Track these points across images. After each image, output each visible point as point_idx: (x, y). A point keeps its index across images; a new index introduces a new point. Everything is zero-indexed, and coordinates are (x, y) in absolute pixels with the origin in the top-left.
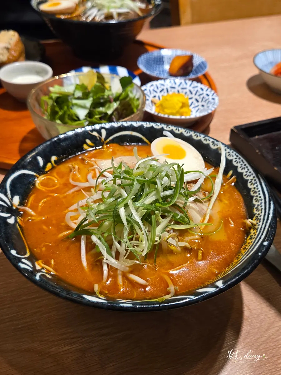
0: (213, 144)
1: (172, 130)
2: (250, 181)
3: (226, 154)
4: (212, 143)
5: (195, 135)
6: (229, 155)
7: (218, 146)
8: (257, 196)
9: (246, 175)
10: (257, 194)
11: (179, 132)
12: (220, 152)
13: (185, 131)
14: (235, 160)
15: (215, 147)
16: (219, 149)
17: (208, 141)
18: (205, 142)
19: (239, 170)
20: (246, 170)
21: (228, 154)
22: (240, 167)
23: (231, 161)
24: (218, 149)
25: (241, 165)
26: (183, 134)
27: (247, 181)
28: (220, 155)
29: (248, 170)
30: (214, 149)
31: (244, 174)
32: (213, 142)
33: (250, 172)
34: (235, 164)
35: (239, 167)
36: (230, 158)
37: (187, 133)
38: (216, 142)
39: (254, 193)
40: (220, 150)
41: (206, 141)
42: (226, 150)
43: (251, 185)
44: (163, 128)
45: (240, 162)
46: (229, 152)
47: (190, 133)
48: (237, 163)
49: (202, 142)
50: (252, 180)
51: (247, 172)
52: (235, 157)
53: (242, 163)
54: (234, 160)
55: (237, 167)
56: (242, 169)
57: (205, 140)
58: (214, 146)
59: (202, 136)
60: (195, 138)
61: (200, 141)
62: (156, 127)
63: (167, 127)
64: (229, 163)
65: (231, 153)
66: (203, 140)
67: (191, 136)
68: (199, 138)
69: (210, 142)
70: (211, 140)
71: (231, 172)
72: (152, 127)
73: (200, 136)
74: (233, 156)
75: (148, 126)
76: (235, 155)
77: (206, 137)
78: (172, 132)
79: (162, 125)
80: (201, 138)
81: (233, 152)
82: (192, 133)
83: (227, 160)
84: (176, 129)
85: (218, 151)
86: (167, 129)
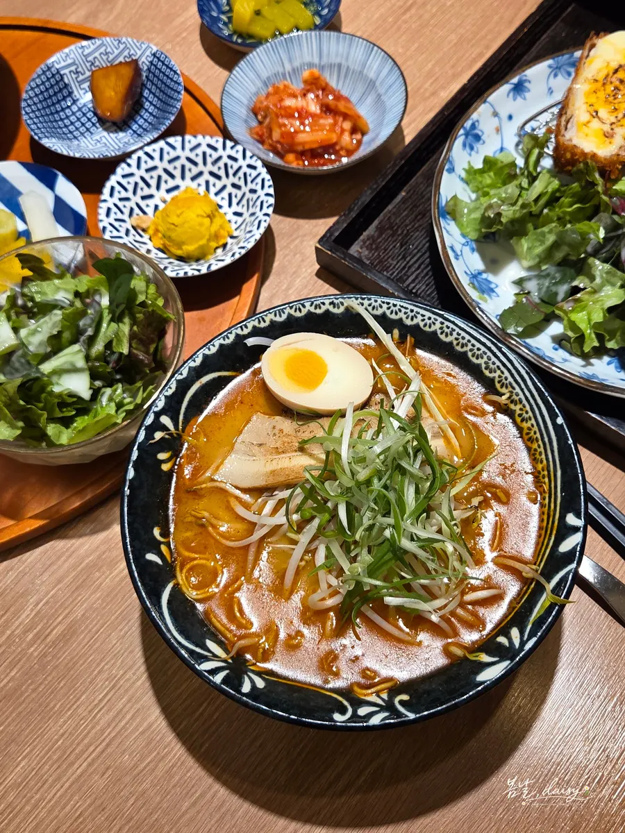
0: (334, 307)
1: (254, 327)
2: (439, 332)
3: (366, 309)
4: (332, 306)
5: (295, 311)
6: (373, 308)
7: (345, 305)
8: (471, 350)
9: (425, 325)
10: (470, 347)
11: (268, 323)
12: (354, 312)
13: (275, 315)
14: (390, 311)
15: (342, 309)
16: (350, 309)
18: (318, 311)
19: (408, 322)
20: (420, 317)
21: (370, 309)
22: (407, 318)
23: (384, 314)
24: (347, 309)
25: (405, 313)
27: (435, 333)
28: (359, 315)
29: (423, 316)
30: (342, 313)
31: (422, 324)
32: (332, 303)
33: (430, 318)
34: (393, 317)
35: (404, 319)
36: (379, 312)
37: (280, 316)
38: (336, 301)
39: (462, 347)
40: (353, 308)
41: (320, 308)
42: (362, 304)
43: (447, 336)
44: (237, 335)
45: (400, 311)
46: (370, 305)
47: (284, 313)
48: (396, 313)
49: (316, 314)
50: (441, 328)
51: (423, 320)
52: (385, 306)
53: (403, 310)
54: (388, 312)
55: (401, 319)
56: (412, 319)
57: (316, 308)
58: (339, 308)
59: (307, 304)
60: (298, 314)
61: (310, 313)
62: (227, 342)
63: (242, 330)
64: (382, 320)
65: (374, 304)
66: (312, 309)
67: (290, 316)
68: (304, 311)
69: (327, 307)
70: (327, 302)
71: (396, 332)
72: (221, 345)
73: (304, 306)
74: (381, 307)
75: (214, 350)
76: (384, 302)
77: (315, 303)
78: (256, 332)
79: (234, 332)
80: (308, 307)
81: (376, 301)
82: (288, 311)
83: (376, 317)
84: (259, 322)
85: (352, 312)
86: (246, 332)
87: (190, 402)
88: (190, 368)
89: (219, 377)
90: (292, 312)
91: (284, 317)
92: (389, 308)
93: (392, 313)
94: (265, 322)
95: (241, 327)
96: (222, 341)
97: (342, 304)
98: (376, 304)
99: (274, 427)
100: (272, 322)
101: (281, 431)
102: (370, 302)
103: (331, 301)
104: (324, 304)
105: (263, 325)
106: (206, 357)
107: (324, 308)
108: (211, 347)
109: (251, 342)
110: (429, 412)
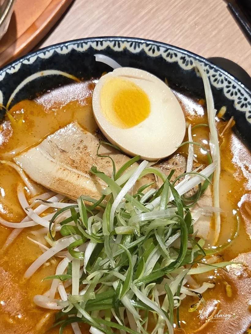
0: (184, 62)
1: (108, 47)
3: (209, 78)
4: (182, 61)
5: (150, 50)
6: (215, 80)
7: (194, 65)
9: (250, 117)
11: (121, 49)
12: (198, 75)
13: (131, 45)
14: (227, 89)
15: (189, 67)
16: (196, 70)
17: (174, 56)
18: (169, 60)
19: (238, 107)
20: (249, 108)
21: (212, 79)
22: (239, 103)
23: (221, 90)
24: (193, 70)
25: (239, 98)
26: (128, 51)
28: (200, 80)
30: (187, 71)
31: (248, 114)
32: (183, 58)
34: (228, 96)
35: (236, 103)
36: (218, 86)
37: (135, 48)
38: (187, 58)
40: (198, 71)
41: (171, 57)
42: (208, 72)
44: (91, 48)
45: (236, 94)
46: (214, 76)
47: (139, 47)
48: (232, 94)
49: (165, 60)
51: (250, 112)
52: (226, 83)
53: (239, 95)
54: (226, 90)
55: (233, 101)
56: (242, 106)
57: (168, 56)
58: (187, 65)
59: (162, 49)
60: (150, 54)
61: (160, 58)
62: (80, 49)
63: (97, 45)
64: (218, 94)
65: (217, 77)
66: (164, 55)
67: (143, 52)
68: (157, 54)
69: (178, 59)
70: (180, 55)
71: (224, 110)
72: (73, 51)
73: (159, 49)
74: (222, 82)
75: (65, 51)
76: (226, 80)
77: (169, 51)
78: (108, 52)
79: (89, 44)
80: (161, 52)
81: (220, 75)
82: (143, 47)
83: (213, 88)
84: (115, 45)
85: (196, 74)
86: (100, 48)
87: (26, 86)
88: (38, 58)
89: (61, 76)
90: (146, 49)
91: (138, 50)
92: (228, 87)
93: (228, 92)
94: (119, 46)
95: (97, 42)
96: (75, 47)
97: (192, 63)
98: (219, 78)
99: (81, 141)
100: (125, 50)
101: (86, 147)
102: (215, 73)
103: (183, 56)
104: (176, 55)
105: (116, 49)
106: (56, 54)
107: (174, 59)
108: (64, 48)
109: (100, 58)
110: (212, 191)
